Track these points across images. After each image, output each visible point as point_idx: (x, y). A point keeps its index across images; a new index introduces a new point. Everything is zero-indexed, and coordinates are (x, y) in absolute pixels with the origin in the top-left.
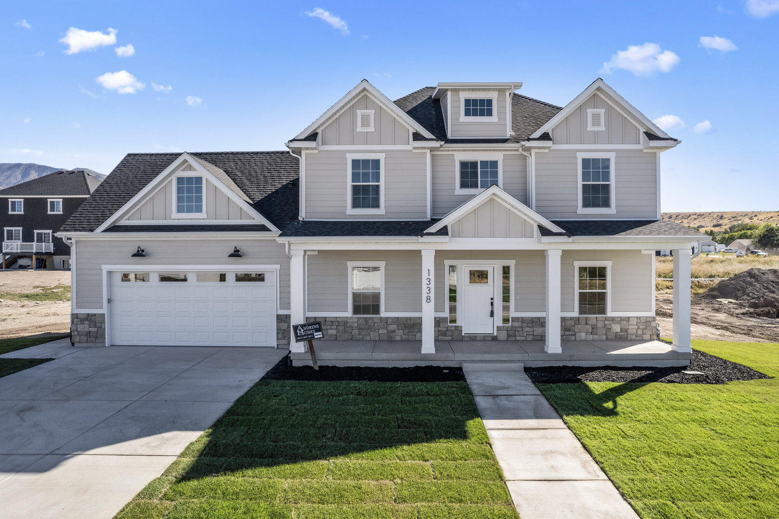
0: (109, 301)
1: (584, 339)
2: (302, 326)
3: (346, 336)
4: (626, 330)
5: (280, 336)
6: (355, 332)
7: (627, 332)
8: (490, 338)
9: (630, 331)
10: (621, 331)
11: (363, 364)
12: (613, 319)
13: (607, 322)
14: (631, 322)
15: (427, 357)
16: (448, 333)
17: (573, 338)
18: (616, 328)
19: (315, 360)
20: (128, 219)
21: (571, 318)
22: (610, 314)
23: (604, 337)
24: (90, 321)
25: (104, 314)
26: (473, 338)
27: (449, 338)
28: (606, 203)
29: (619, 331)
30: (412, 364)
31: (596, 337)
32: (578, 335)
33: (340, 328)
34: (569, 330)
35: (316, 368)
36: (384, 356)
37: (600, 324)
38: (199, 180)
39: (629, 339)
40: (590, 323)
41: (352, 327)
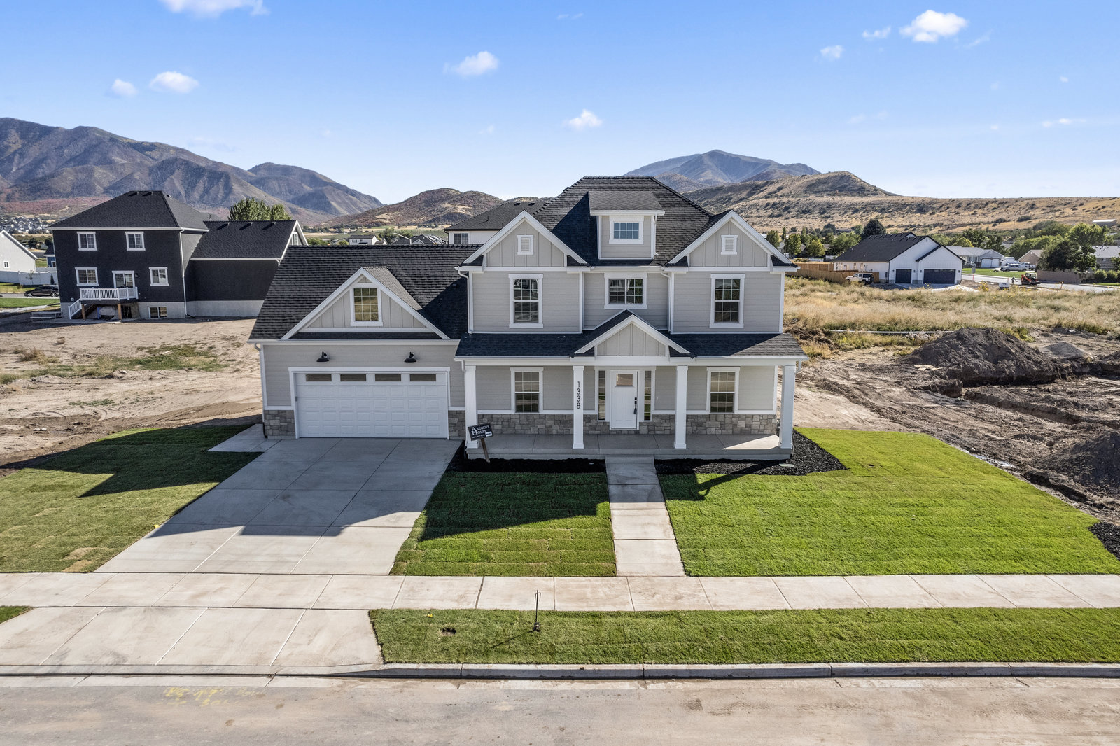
0: (297, 399)
1: (713, 432)
2: (476, 427)
3: (510, 431)
4: (750, 426)
5: (452, 429)
6: (518, 427)
7: (750, 427)
8: (634, 432)
9: (753, 427)
10: (746, 427)
11: (525, 457)
12: (739, 417)
13: (733, 419)
14: (755, 419)
15: (578, 451)
16: (597, 429)
17: (704, 432)
18: (742, 424)
19: (487, 454)
20: (310, 326)
21: (703, 416)
22: (737, 412)
23: (731, 432)
24: (281, 417)
25: (293, 411)
26: (618, 432)
27: (598, 432)
28: (735, 318)
29: (744, 426)
30: (565, 457)
31: (724, 431)
32: (709, 430)
33: (505, 424)
34: (701, 426)
35: (488, 461)
36: (543, 450)
37: (728, 421)
38: (374, 291)
39: (752, 433)
40: (720, 419)
41: (515, 423)
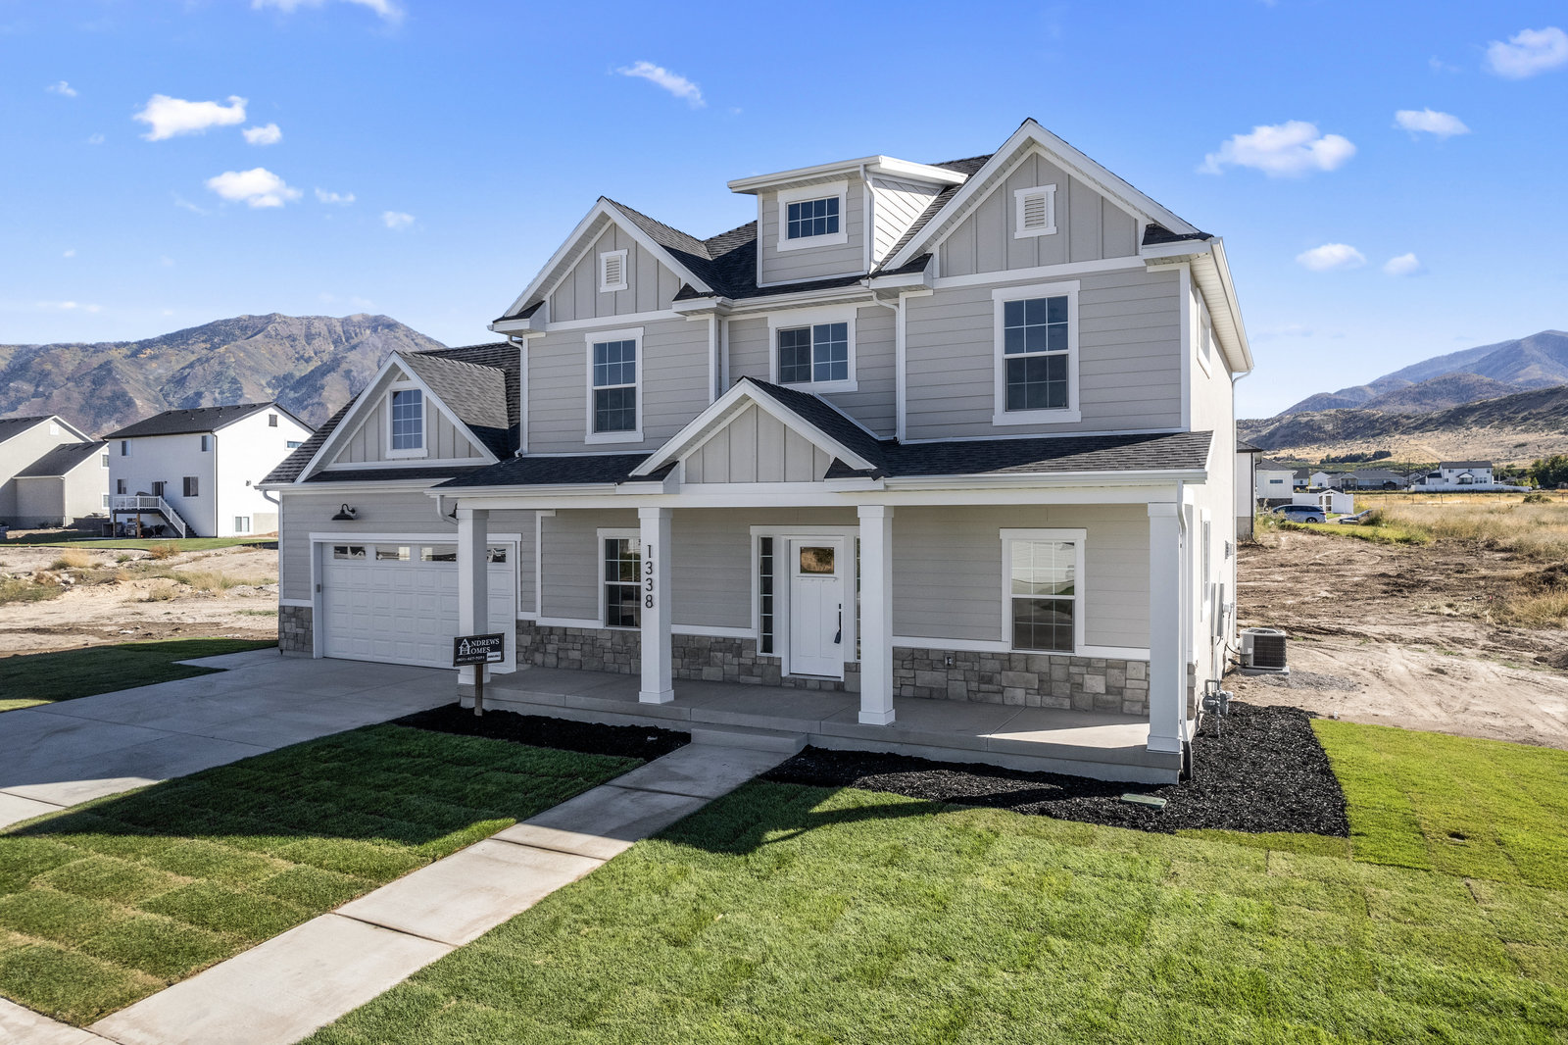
0: (319, 588)
1: (1021, 702)
2: (470, 639)
3: (595, 664)
4: (1120, 691)
5: (521, 657)
6: (608, 657)
7: (1121, 694)
8: (832, 687)
9: (1128, 694)
10: (1108, 692)
11: (555, 713)
12: (1088, 663)
13: (1073, 670)
14: (1131, 673)
15: (648, 710)
16: (756, 671)
17: (997, 698)
18: (1096, 684)
19: (479, 698)
20: (337, 461)
21: (994, 656)
22: (1082, 650)
23: (1067, 703)
24: (297, 617)
25: (311, 608)
26: (800, 683)
27: (757, 680)
28: (1060, 400)
29: (1102, 689)
30: (625, 721)
31: (1048, 701)
32: (1008, 693)
33: (586, 648)
34: (990, 681)
35: (478, 713)
36: (582, 701)
37: (1058, 673)
38: (418, 393)
39: (1125, 710)
40: (1035, 667)
41: (603, 647)
